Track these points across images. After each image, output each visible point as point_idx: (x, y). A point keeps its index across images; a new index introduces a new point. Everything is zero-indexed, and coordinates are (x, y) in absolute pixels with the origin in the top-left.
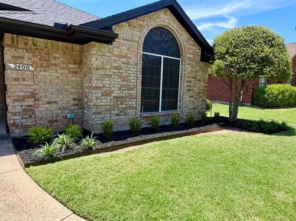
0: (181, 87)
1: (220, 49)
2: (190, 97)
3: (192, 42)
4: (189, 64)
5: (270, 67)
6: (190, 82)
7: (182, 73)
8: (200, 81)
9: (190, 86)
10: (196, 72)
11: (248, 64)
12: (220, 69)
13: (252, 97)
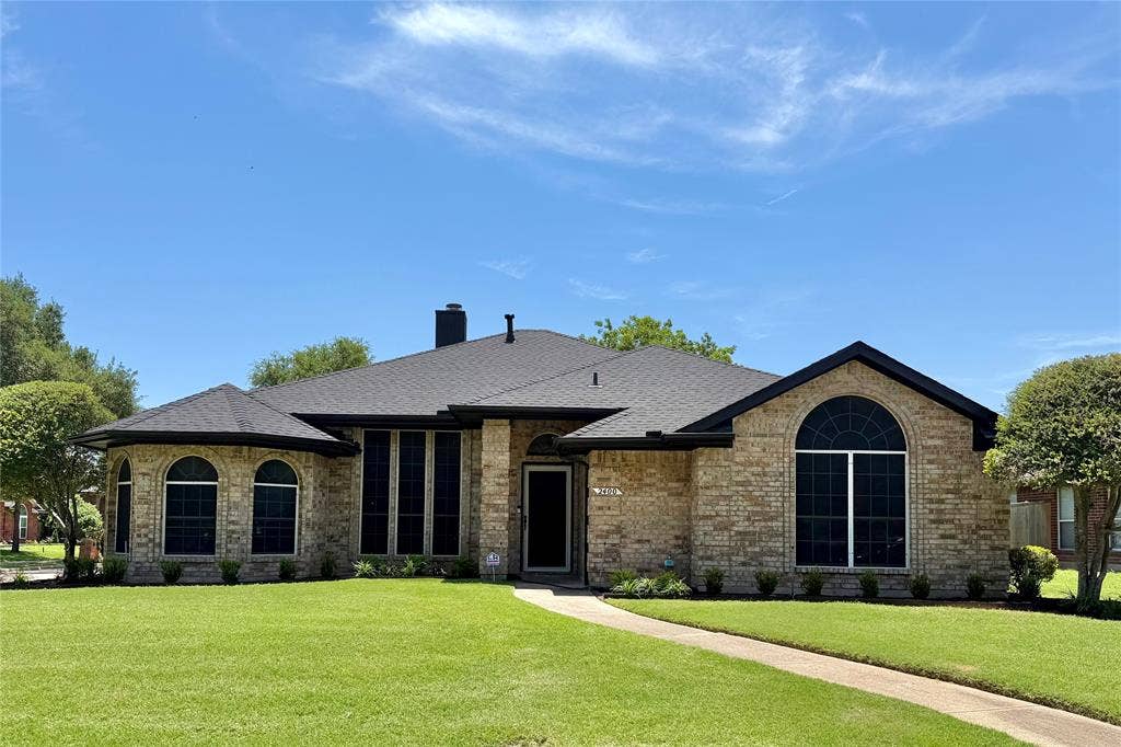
0: (910, 514)
2: (945, 537)
3: (937, 410)
7: (910, 485)
8: (977, 497)
9: (940, 511)
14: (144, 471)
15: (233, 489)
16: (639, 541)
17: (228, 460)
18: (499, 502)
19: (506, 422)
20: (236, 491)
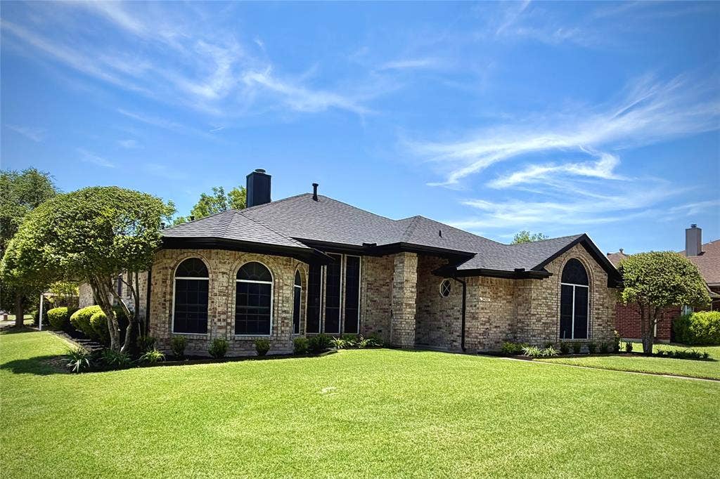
0: (590, 314)
1: (629, 276)
2: (599, 325)
3: (599, 269)
4: (597, 291)
5: (682, 295)
6: (599, 309)
7: (590, 301)
8: (607, 308)
9: (598, 314)
10: (603, 298)
11: (660, 293)
12: (630, 296)
13: (672, 331)
14: (223, 270)
15: (285, 288)
16: (496, 327)
17: (282, 267)
18: (411, 302)
19: (415, 255)
20: (287, 289)
